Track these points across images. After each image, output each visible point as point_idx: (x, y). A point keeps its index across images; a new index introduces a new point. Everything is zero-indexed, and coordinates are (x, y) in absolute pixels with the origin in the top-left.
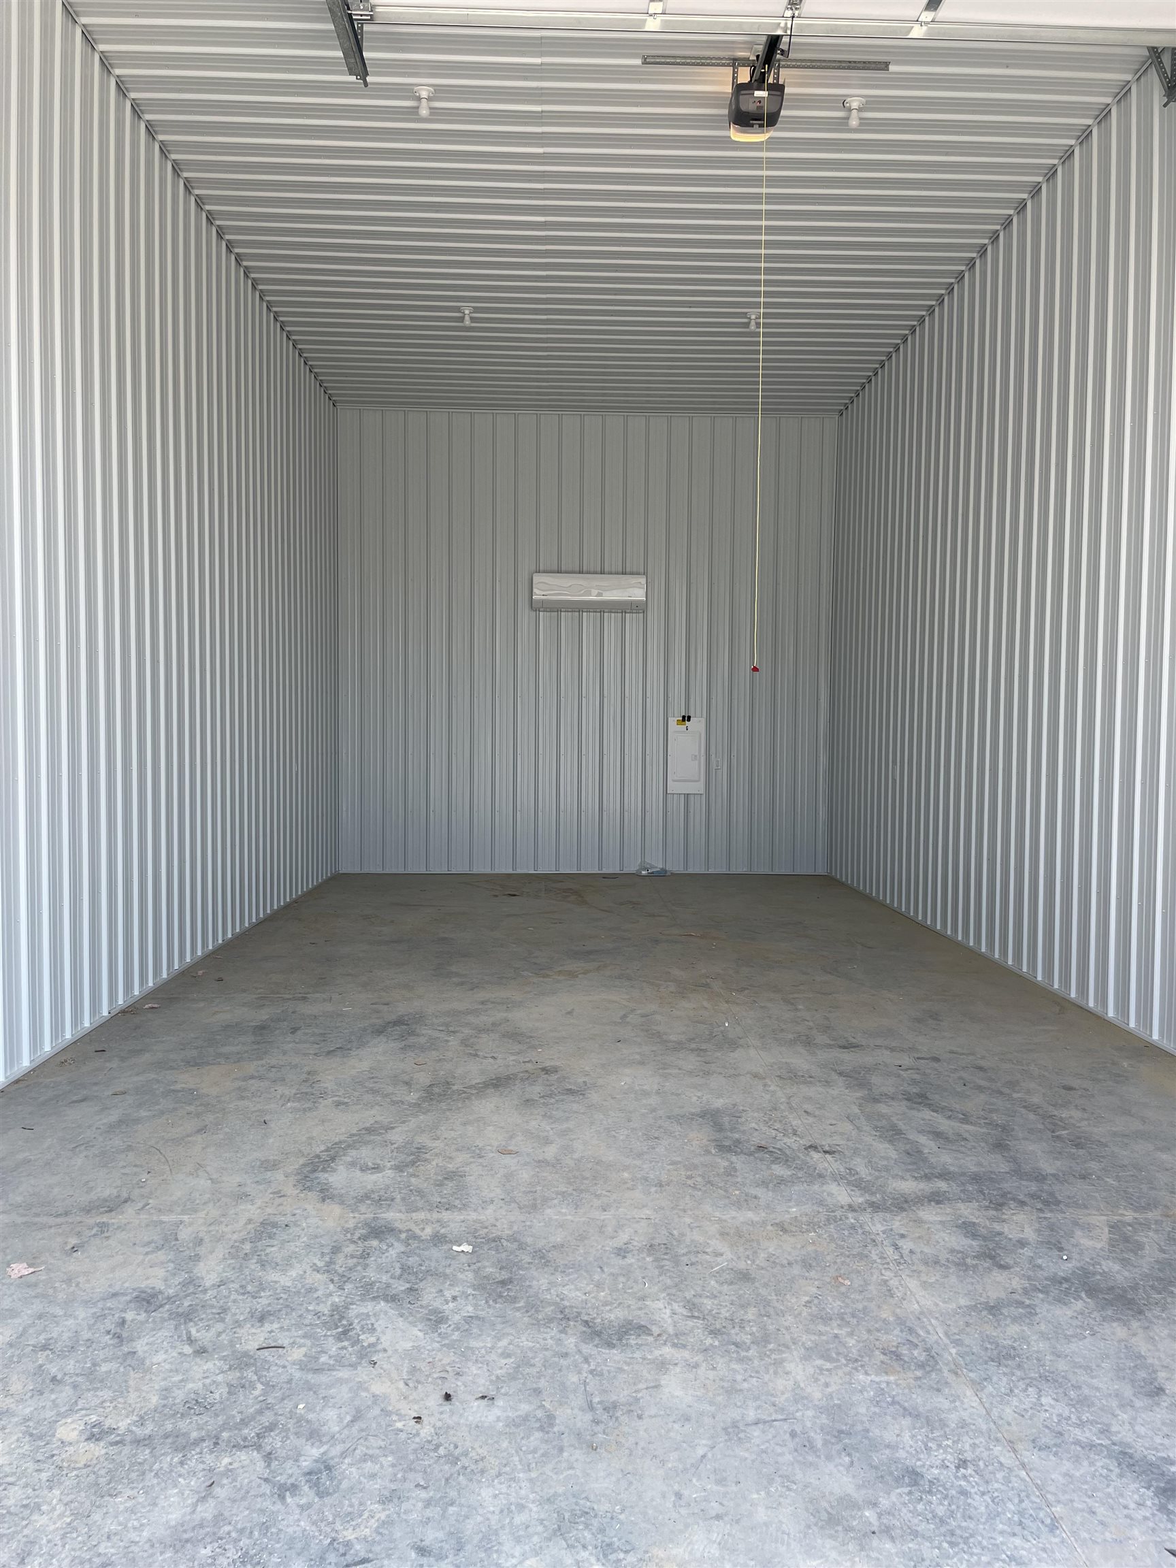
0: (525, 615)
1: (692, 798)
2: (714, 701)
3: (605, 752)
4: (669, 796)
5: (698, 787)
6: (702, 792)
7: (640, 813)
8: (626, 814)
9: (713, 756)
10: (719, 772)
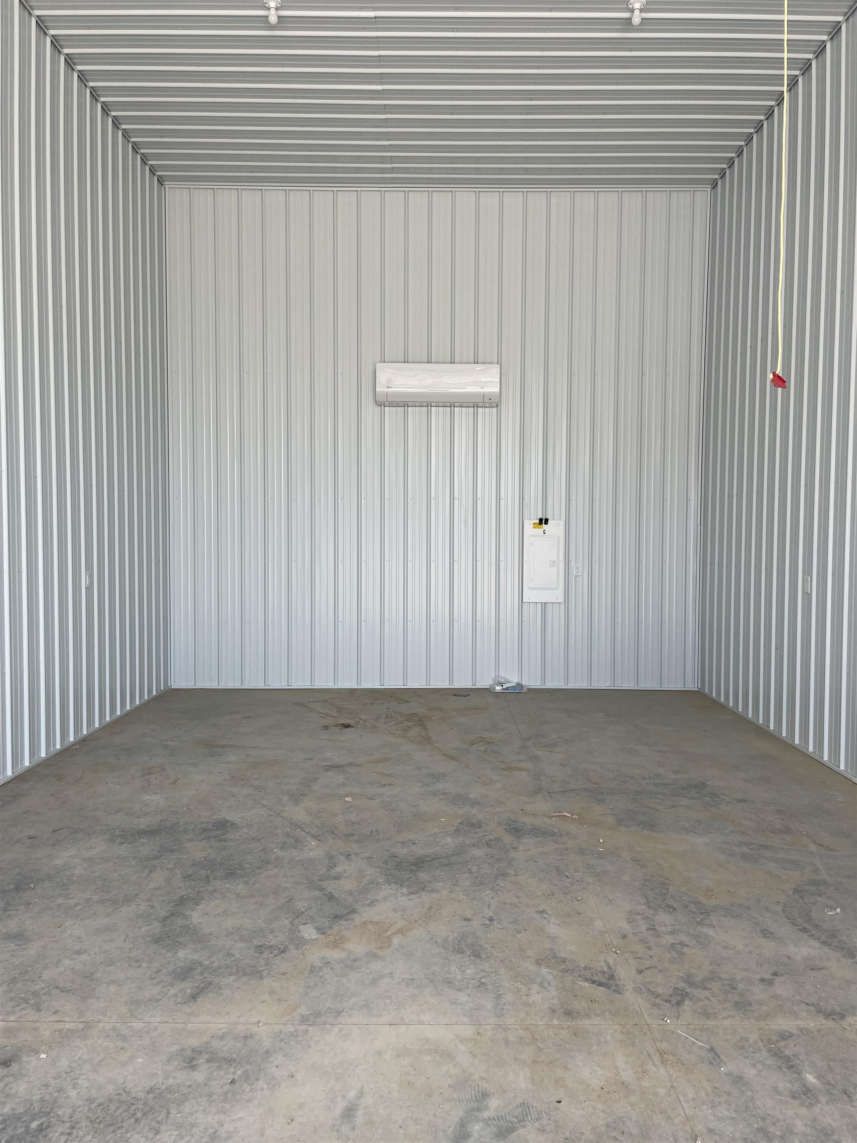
0: (370, 411)
1: (549, 607)
2: (573, 502)
3: (456, 558)
4: (525, 606)
5: (557, 596)
6: (561, 600)
7: (493, 624)
8: (478, 624)
9: (573, 561)
10: (580, 579)
